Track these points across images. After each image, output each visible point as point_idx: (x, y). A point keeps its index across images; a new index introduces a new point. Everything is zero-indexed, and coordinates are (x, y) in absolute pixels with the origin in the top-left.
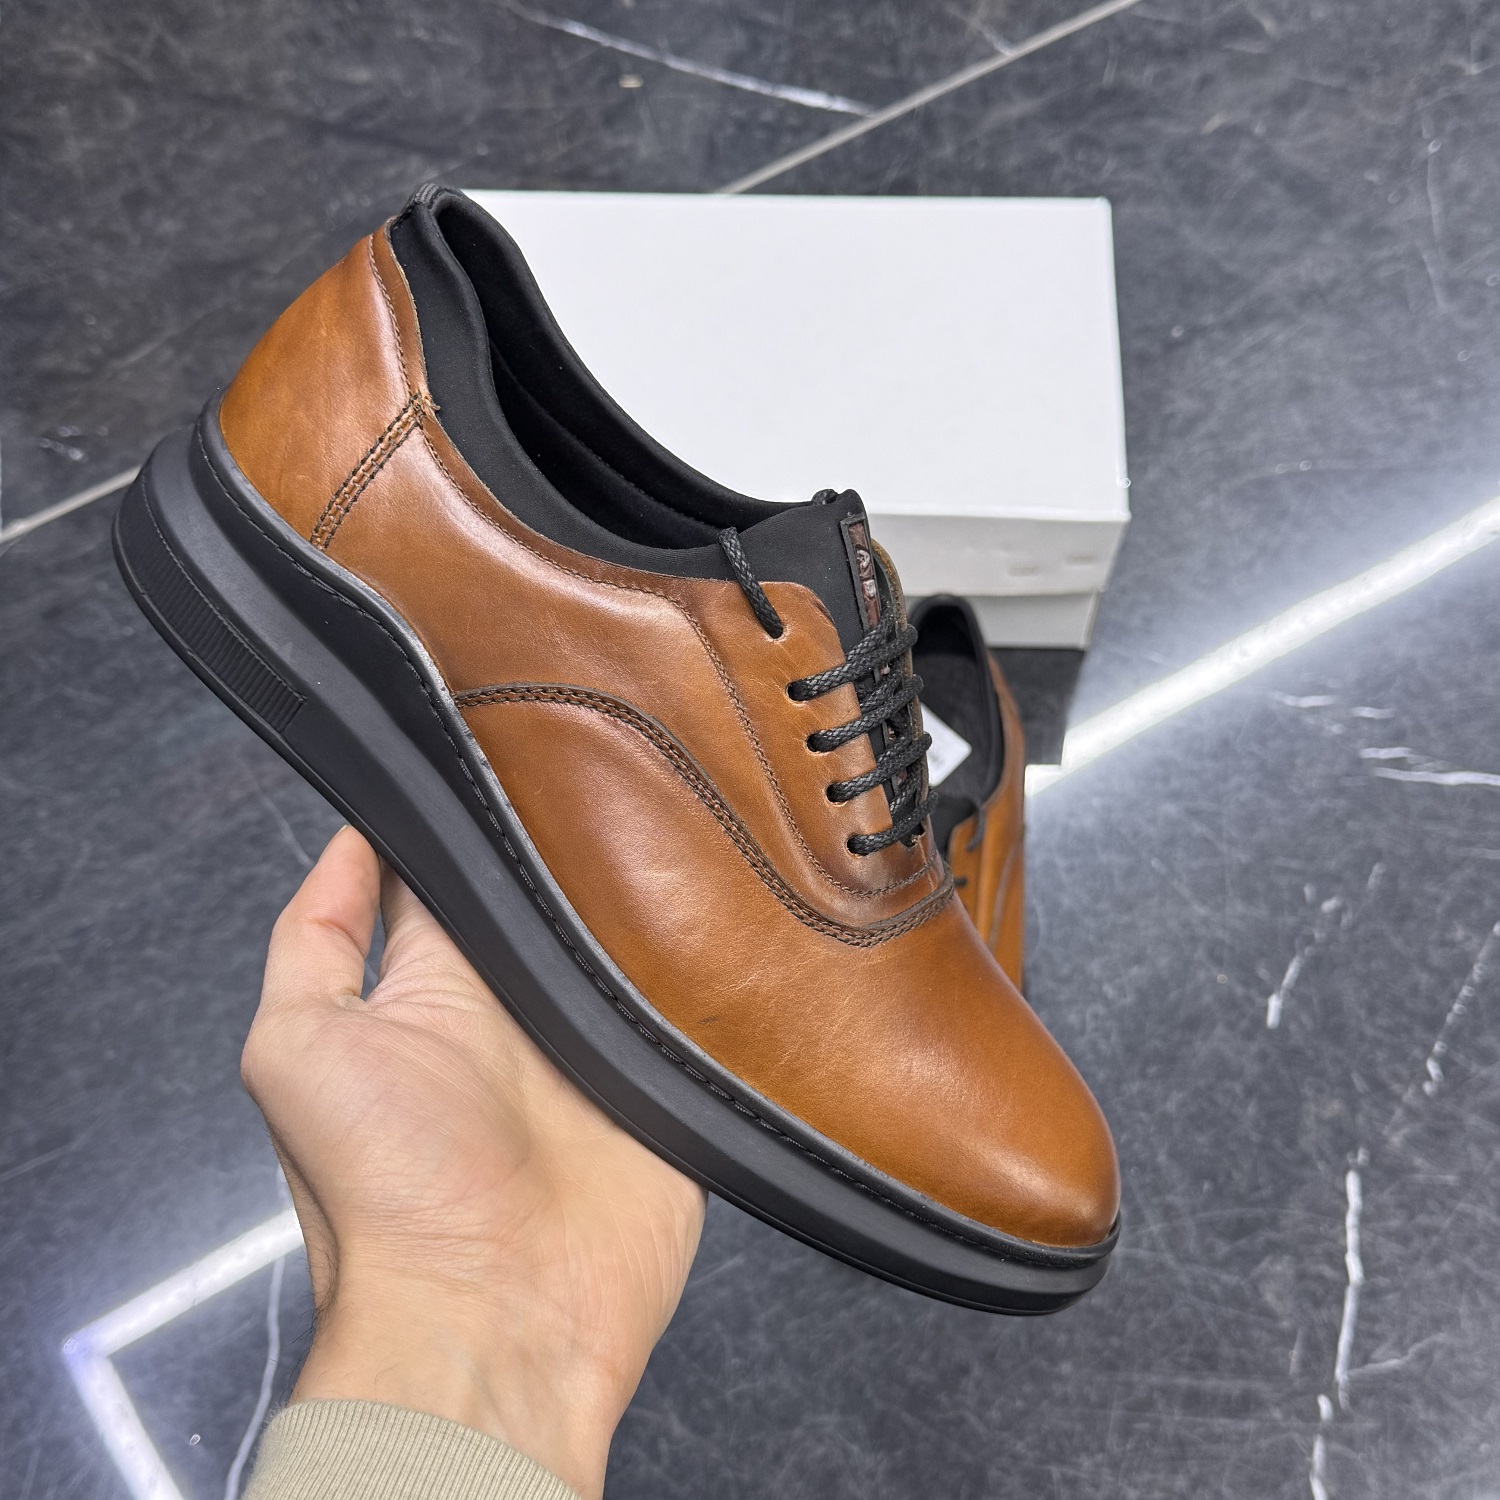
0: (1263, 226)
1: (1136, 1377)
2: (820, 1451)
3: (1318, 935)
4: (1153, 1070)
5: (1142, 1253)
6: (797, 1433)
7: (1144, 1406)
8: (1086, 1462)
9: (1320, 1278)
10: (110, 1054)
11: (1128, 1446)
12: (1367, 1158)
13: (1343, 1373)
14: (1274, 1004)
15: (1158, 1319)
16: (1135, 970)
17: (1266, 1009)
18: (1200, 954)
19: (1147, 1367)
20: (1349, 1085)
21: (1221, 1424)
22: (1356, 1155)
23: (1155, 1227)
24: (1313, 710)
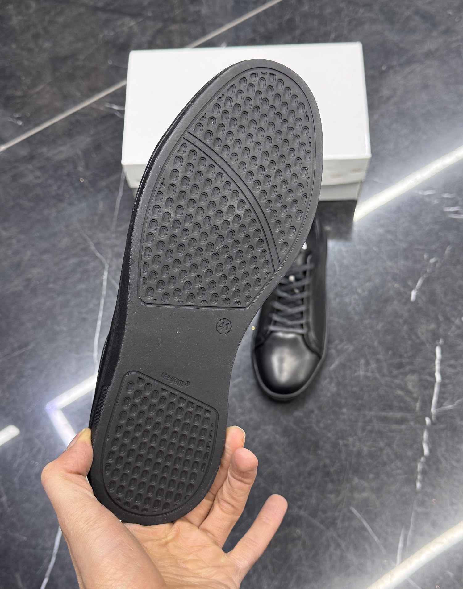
0: (413, 31)
1: (367, 412)
2: (266, 437)
3: (428, 270)
4: (373, 316)
5: (369, 374)
6: (259, 432)
7: (370, 421)
8: (351, 439)
9: (427, 381)
10: (40, 318)
11: (365, 434)
12: (443, 342)
13: (434, 410)
14: (414, 294)
15: (374, 394)
16: (368, 284)
17: (410, 295)
18: (389, 278)
19: (370, 409)
20: (437, 318)
21: (394, 427)
22: (439, 341)
23: (373, 366)
24: (429, 196)
